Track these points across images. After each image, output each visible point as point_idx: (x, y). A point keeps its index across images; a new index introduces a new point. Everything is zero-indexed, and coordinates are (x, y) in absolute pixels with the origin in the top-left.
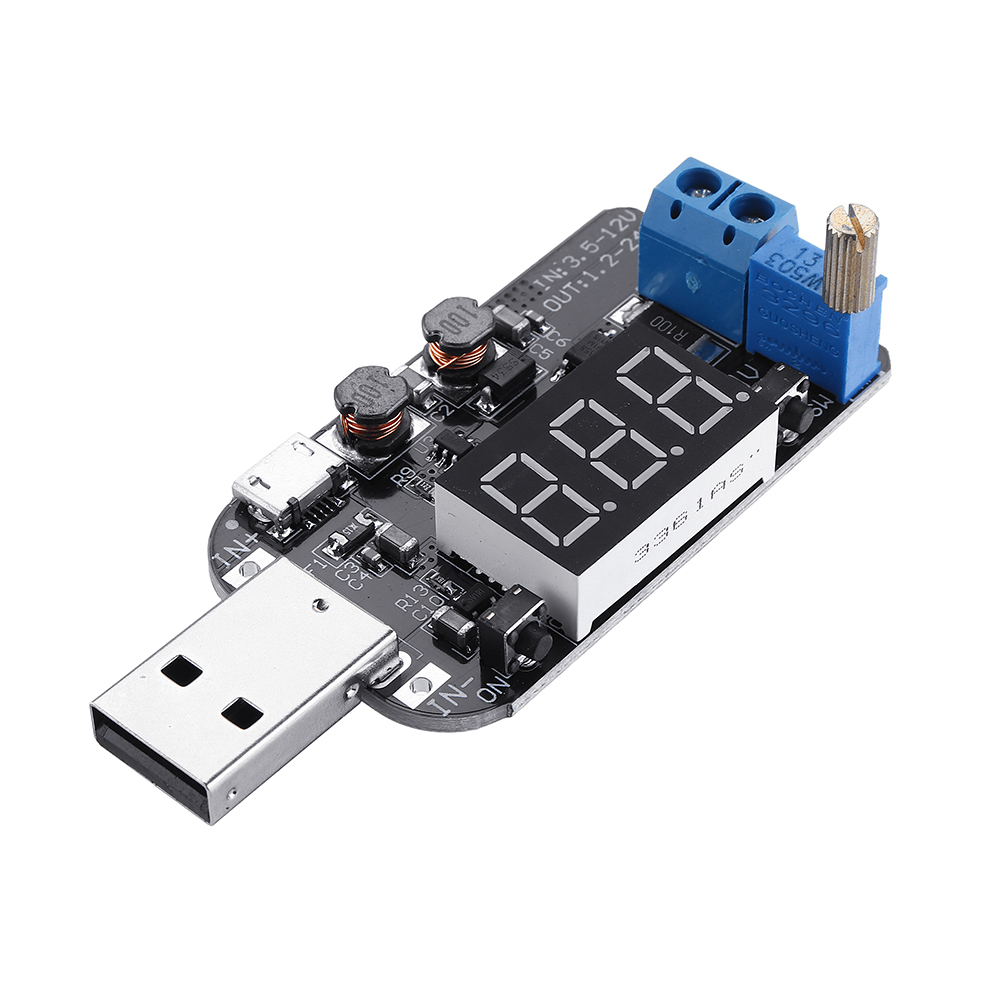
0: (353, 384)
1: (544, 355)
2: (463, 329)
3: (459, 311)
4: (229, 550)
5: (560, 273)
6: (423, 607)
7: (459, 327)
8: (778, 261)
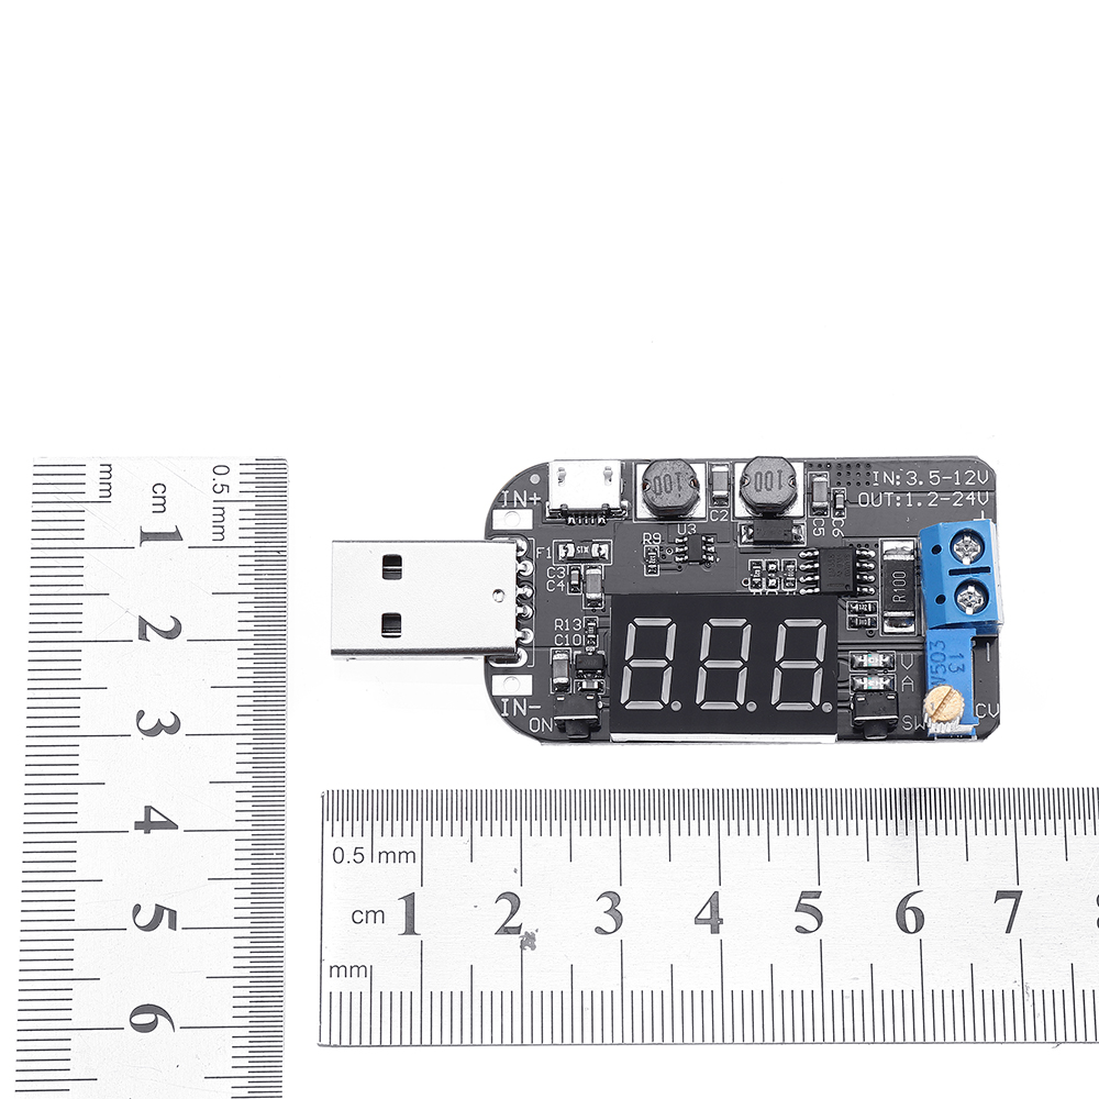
0: (665, 468)
1: (817, 532)
2: (764, 490)
3: (776, 475)
4: (516, 494)
5: (896, 480)
6: (567, 636)
7: (763, 486)
8: (939, 649)
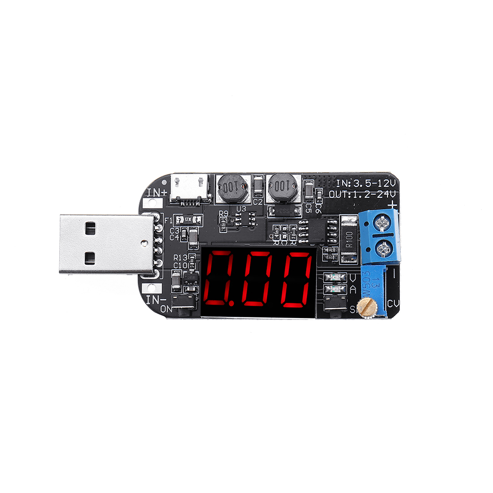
0: (229, 179)
1: (308, 211)
2: (280, 190)
3: (286, 183)
4: (155, 191)
6: (180, 264)
